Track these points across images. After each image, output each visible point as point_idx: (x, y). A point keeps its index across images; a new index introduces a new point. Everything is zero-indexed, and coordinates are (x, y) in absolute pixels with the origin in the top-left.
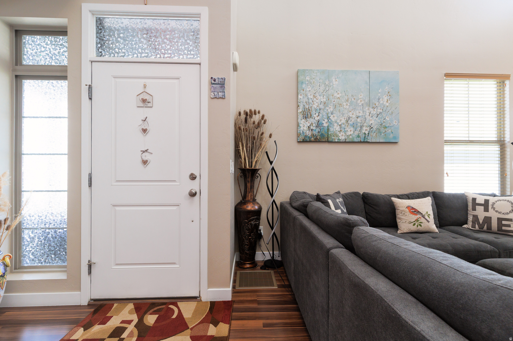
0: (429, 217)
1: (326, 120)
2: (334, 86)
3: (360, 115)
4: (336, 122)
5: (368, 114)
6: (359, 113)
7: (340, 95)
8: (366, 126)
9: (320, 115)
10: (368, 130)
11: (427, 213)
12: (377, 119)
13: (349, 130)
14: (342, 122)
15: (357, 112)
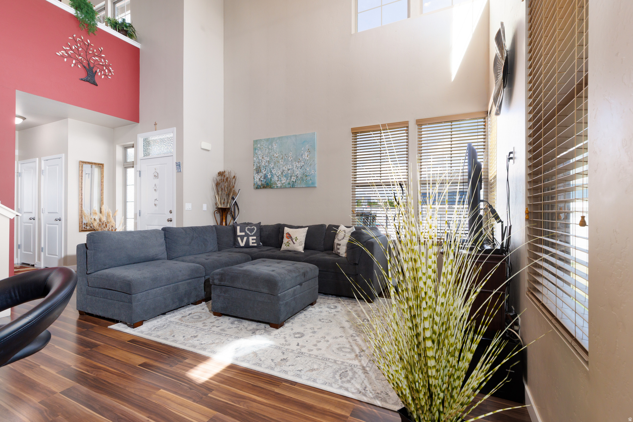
0: (296, 240)
1: (270, 174)
2: (274, 149)
3: (290, 168)
4: (275, 174)
5: (295, 167)
6: (290, 166)
7: (278, 154)
8: (294, 176)
9: (266, 170)
10: (295, 179)
11: (296, 237)
12: (301, 170)
13: (283, 180)
14: (279, 174)
15: (288, 166)
